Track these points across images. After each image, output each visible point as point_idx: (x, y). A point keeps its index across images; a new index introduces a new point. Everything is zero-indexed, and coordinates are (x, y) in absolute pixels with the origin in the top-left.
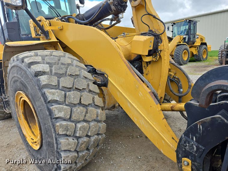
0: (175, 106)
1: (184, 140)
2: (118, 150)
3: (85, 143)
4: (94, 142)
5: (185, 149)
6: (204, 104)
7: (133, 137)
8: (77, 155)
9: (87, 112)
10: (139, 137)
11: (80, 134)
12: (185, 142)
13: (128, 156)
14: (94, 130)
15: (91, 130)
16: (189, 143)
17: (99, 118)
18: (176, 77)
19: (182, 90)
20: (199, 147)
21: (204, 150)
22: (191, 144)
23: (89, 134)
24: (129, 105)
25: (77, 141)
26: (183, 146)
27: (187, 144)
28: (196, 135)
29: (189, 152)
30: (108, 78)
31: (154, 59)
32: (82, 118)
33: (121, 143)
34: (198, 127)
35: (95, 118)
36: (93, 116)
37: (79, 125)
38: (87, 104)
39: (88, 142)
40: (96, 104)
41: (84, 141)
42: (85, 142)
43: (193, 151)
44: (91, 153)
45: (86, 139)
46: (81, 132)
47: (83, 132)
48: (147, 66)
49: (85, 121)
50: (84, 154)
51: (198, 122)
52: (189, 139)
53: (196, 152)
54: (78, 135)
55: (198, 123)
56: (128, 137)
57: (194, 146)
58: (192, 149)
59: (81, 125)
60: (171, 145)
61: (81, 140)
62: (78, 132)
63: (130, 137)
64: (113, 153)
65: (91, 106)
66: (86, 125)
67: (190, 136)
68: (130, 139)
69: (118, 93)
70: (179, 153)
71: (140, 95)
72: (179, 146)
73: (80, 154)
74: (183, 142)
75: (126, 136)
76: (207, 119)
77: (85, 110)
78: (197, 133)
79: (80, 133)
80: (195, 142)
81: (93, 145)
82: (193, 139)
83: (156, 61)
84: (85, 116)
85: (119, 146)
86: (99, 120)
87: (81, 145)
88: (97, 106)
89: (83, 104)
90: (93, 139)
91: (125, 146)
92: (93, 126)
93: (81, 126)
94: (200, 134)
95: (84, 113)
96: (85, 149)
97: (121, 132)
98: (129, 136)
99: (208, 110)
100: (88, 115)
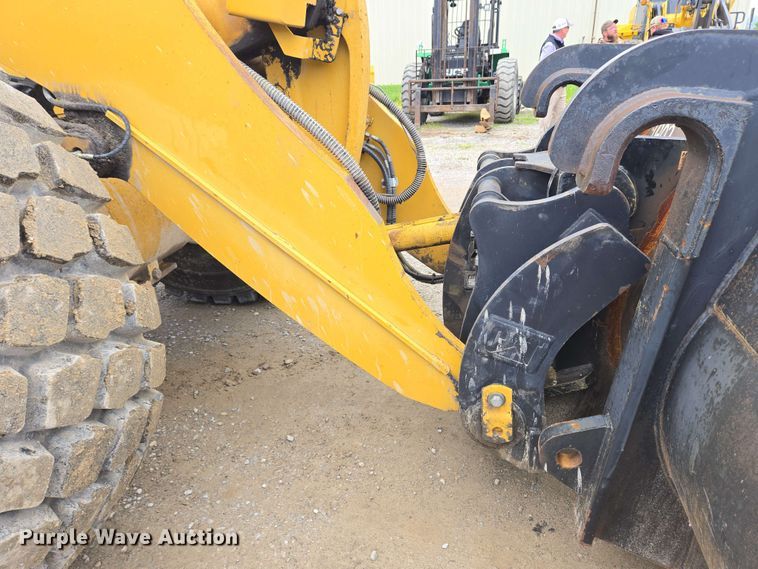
0: (398, 233)
1: (490, 330)
2: (198, 440)
3: (92, 451)
4: (129, 435)
5: (491, 357)
6: (608, 181)
7: (236, 379)
8: (55, 518)
9: (76, 301)
10: (259, 370)
11: (64, 414)
12: (492, 336)
13: (245, 448)
14: (124, 378)
15: (112, 383)
16: (504, 336)
17: (138, 320)
18: (374, 137)
19: (393, 182)
20: (536, 337)
21: (551, 344)
22: (512, 334)
23: (106, 404)
24: (255, 244)
25: (48, 454)
26: (484, 351)
27: (500, 340)
28: (531, 302)
29: (504, 362)
30: (133, 129)
31: (321, 55)
32: (58, 331)
33: (196, 410)
34: (539, 275)
35: (120, 322)
36: (110, 313)
37: (48, 371)
38: (69, 258)
39: (105, 443)
40: (112, 253)
41: (87, 442)
42: (88, 445)
43: (516, 358)
44: (115, 489)
45: (91, 432)
46: (65, 403)
47: (76, 402)
48: (289, 85)
49: (72, 344)
50: (86, 501)
51: (538, 256)
52: (505, 320)
53: (526, 356)
54: (49, 422)
55: (538, 260)
56: (219, 384)
57: (521, 338)
58: (513, 351)
59: (59, 370)
60: (434, 360)
61: (67, 444)
62: (49, 406)
63: (228, 381)
64: (180, 455)
65: (86, 265)
66: (83, 361)
67: (511, 309)
68: (228, 388)
69: (194, 199)
70: (470, 376)
71: (306, 195)
72: (469, 354)
73: (71, 509)
74: (486, 336)
75: (209, 380)
76: (569, 242)
77: (64, 289)
78: (534, 293)
79: (59, 410)
80: (525, 327)
81: (127, 447)
82: (517, 318)
83: (327, 61)
84: (72, 317)
85: (193, 425)
86: (136, 328)
87: (74, 467)
88: (116, 261)
89: (48, 258)
90: (121, 422)
91: (219, 416)
92: (120, 362)
93: (58, 375)
94: (542, 296)
95: (63, 306)
96: (94, 476)
97: (182, 373)
98: (220, 379)
99: (546, 216)
100: (85, 309)
